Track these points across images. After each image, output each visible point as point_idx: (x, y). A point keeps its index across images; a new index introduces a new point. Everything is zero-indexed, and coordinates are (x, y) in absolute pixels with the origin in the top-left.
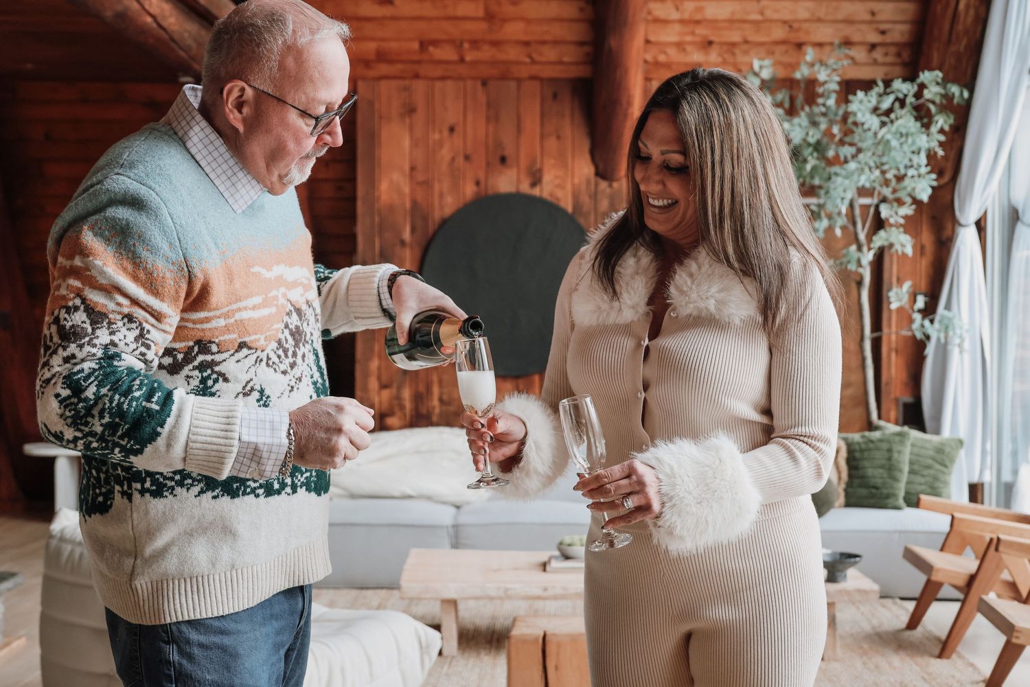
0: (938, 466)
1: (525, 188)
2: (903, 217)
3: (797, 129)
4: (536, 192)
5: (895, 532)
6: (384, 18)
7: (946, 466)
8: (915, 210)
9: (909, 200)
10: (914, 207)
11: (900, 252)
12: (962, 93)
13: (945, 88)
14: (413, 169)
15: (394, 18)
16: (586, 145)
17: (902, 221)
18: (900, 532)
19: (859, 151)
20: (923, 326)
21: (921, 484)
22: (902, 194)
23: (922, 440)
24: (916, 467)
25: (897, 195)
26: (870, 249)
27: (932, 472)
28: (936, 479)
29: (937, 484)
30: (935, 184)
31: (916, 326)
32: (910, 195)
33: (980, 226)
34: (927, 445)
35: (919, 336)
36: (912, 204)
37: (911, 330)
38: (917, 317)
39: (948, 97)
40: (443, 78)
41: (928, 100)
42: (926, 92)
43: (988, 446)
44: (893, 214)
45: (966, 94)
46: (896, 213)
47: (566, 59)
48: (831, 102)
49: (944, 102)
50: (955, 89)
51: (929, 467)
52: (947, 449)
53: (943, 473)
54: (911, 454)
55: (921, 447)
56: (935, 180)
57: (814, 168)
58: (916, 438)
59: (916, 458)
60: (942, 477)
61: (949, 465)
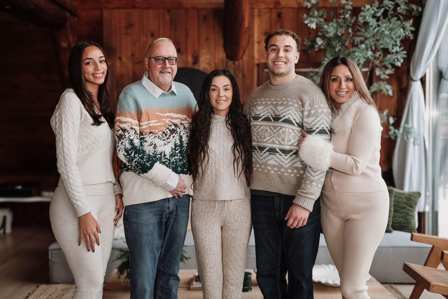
0: (408, 207)
1: (190, 65)
2: (388, 75)
3: (332, 28)
4: (196, 67)
5: (390, 247)
7: (412, 207)
8: (394, 71)
9: (390, 66)
10: (393, 69)
11: (386, 94)
12: (418, 9)
13: (408, 6)
14: (133, 55)
16: (221, 42)
17: (387, 77)
18: (393, 247)
19: (366, 39)
20: (395, 133)
21: (400, 218)
22: (387, 63)
23: (399, 193)
24: (396, 208)
25: (383, 64)
27: (406, 211)
28: (408, 214)
29: (408, 217)
30: (405, 56)
31: (391, 133)
32: (391, 64)
33: (423, 81)
34: (403, 196)
35: (393, 137)
36: (392, 68)
37: (388, 134)
38: (391, 128)
39: (410, 11)
40: (147, 8)
41: (400, 13)
42: (398, 8)
43: (428, 194)
44: (382, 73)
45: (420, 9)
46: (384, 73)
48: (347, 16)
49: (408, 14)
50: (414, 7)
51: (404, 208)
52: (413, 198)
53: (411, 211)
54: (394, 201)
55: (399, 197)
56: (405, 54)
57: (339, 50)
58: (396, 193)
59: (396, 203)
60: (410, 213)
61: (414, 206)
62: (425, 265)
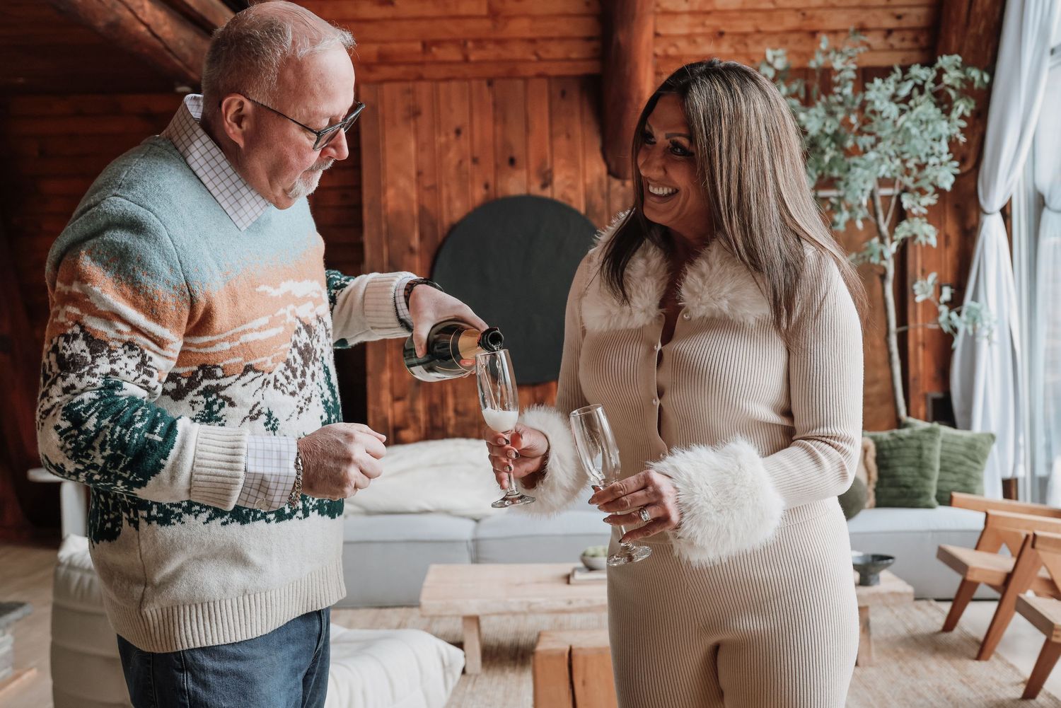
0: (969, 463)
1: (536, 189)
2: (925, 207)
3: (814, 119)
4: (547, 193)
5: (928, 532)
6: (385, 19)
7: (978, 462)
8: (938, 199)
9: (931, 189)
10: (936, 196)
11: (924, 243)
12: (982, 77)
13: (964, 72)
14: (419, 174)
15: (395, 19)
16: (597, 144)
17: (925, 211)
18: (933, 531)
19: (879, 140)
20: (949, 318)
21: (953, 481)
22: (924, 184)
23: (953, 436)
24: (947, 464)
25: (919, 185)
26: (892, 241)
27: (964, 468)
28: (968, 475)
29: (969, 481)
30: (957, 171)
31: (942, 318)
32: (932, 184)
33: (1006, 213)
34: (959, 441)
35: (946, 328)
36: (934, 193)
37: (938, 323)
38: (944, 309)
39: (968, 82)
40: (448, 79)
41: (948, 86)
42: (945, 77)
43: (1021, 441)
44: (916, 204)
45: (986, 78)
46: (919, 203)
47: (574, 55)
48: (848, 91)
49: (964, 86)
50: (975, 73)
51: (961, 464)
52: (979, 445)
53: (976, 469)
54: (942, 450)
55: (953, 444)
56: (957, 167)
57: (833, 160)
58: (947, 435)
59: (947, 455)
60: (974, 474)
61: (981, 461)
62: (977, 548)
